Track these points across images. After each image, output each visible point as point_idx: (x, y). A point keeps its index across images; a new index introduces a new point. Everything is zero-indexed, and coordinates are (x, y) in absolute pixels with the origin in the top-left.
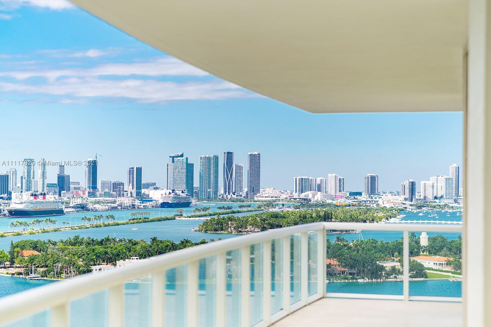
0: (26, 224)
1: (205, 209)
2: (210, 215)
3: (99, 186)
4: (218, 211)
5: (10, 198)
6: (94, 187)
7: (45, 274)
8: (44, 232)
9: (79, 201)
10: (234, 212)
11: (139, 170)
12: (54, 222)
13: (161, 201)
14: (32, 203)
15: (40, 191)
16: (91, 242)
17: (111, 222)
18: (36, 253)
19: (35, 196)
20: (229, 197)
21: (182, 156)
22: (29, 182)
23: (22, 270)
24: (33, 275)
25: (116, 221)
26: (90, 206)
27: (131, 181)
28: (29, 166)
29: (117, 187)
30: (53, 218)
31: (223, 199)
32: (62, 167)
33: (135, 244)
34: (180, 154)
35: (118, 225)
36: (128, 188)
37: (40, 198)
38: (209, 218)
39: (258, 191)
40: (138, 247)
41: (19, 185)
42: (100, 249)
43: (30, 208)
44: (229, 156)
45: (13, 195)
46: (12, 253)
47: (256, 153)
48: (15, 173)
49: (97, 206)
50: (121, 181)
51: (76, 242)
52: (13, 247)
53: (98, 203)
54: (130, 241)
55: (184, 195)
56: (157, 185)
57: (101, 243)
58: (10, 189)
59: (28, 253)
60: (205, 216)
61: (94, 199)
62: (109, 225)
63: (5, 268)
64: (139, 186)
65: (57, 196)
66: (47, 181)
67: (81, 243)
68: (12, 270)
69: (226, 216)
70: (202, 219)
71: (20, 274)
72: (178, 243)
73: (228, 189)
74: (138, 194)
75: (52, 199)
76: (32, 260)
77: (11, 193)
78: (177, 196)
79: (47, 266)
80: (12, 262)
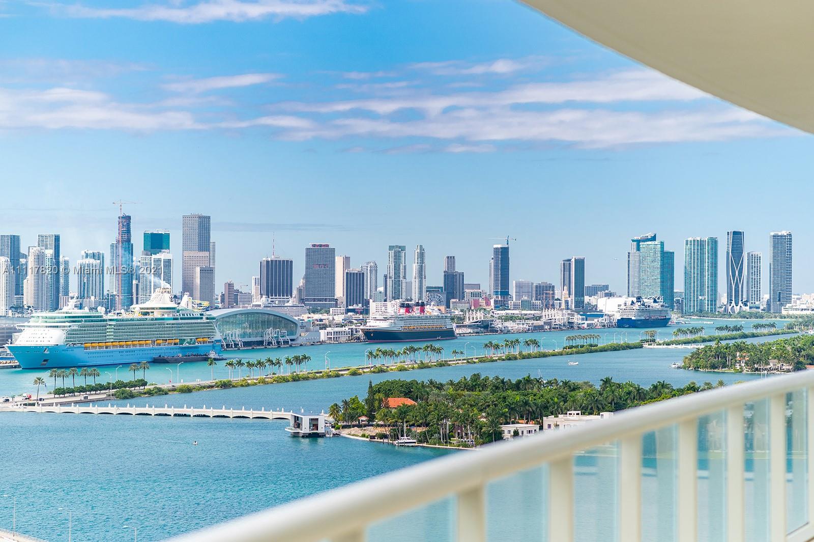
0: (391, 354)
1: (694, 331)
2: (704, 341)
3: (513, 291)
4: (718, 334)
5: (366, 311)
6: (505, 293)
7: (423, 438)
8: (423, 366)
9: (479, 316)
10: (745, 336)
11: (580, 263)
12: (439, 351)
13: (618, 317)
14: (402, 319)
15: (415, 297)
16: (501, 385)
17: (532, 350)
18: (409, 402)
19: (408, 308)
20: (737, 309)
21: (654, 238)
22: (397, 284)
23: (386, 431)
24: (405, 439)
25: (542, 350)
26: (498, 325)
27: (566, 282)
28: (397, 258)
29: (544, 293)
30: (437, 345)
31: (726, 314)
32: (451, 260)
33: (575, 388)
34: (650, 235)
35: (545, 355)
36: (561, 293)
37: (416, 312)
38: (701, 346)
39: (789, 300)
40: (580, 394)
41: (381, 289)
42: (516, 397)
43: (399, 327)
44: (737, 238)
45: (373, 306)
46: (370, 401)
47: (784, 233)
48: (375, 269)
49: (510, 325)
50: (549, 282)
51: (476, 384)
52: (373, 391)
53: (512, 318)
54: (565, 383)
55: (657, 306)
56: (611, 289)
57: (517, 386)
58: (367, 296)
59: (396, 402)
60: (695, 342)
61: (503, 313)
62: (529, 357)
63: (359, 426)
64: (580, 291)
65: (443, 308)
66: (428, 283)
67: (484, 387)
68: (372, 431)
69: (731, 343)
70: (689, 347)
71: (384, 436)
72: (647, 387)
73: (735, 294)
74: (579, 304)
75: (436, 313)
76: (403, 412)
77: (368, 303)
78: (645, 309)
79: (427, 425)
80: (371, 418)
